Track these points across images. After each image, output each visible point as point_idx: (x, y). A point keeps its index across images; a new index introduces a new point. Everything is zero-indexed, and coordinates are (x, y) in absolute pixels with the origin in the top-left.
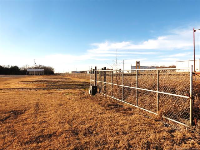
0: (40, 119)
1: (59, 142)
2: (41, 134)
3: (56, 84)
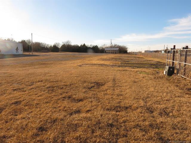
0: (117, 92)
1: (134, 115)
2: (119, 105)
3: (129, 62)
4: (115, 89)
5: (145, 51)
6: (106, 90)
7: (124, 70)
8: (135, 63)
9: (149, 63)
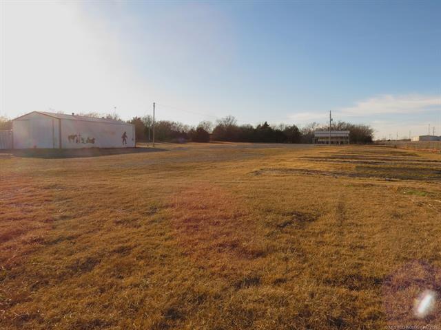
0: (349, 239)
2: (355, 271)
3: (379, 166)
4: (345, 232)
5: (421, 138)
6: (323, 233)
7: (365, 186)
8: (394, 168)
9: (435, 167)
